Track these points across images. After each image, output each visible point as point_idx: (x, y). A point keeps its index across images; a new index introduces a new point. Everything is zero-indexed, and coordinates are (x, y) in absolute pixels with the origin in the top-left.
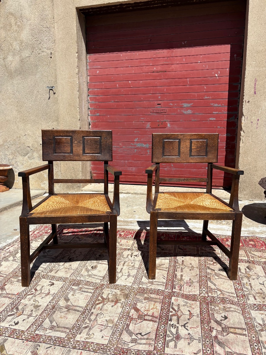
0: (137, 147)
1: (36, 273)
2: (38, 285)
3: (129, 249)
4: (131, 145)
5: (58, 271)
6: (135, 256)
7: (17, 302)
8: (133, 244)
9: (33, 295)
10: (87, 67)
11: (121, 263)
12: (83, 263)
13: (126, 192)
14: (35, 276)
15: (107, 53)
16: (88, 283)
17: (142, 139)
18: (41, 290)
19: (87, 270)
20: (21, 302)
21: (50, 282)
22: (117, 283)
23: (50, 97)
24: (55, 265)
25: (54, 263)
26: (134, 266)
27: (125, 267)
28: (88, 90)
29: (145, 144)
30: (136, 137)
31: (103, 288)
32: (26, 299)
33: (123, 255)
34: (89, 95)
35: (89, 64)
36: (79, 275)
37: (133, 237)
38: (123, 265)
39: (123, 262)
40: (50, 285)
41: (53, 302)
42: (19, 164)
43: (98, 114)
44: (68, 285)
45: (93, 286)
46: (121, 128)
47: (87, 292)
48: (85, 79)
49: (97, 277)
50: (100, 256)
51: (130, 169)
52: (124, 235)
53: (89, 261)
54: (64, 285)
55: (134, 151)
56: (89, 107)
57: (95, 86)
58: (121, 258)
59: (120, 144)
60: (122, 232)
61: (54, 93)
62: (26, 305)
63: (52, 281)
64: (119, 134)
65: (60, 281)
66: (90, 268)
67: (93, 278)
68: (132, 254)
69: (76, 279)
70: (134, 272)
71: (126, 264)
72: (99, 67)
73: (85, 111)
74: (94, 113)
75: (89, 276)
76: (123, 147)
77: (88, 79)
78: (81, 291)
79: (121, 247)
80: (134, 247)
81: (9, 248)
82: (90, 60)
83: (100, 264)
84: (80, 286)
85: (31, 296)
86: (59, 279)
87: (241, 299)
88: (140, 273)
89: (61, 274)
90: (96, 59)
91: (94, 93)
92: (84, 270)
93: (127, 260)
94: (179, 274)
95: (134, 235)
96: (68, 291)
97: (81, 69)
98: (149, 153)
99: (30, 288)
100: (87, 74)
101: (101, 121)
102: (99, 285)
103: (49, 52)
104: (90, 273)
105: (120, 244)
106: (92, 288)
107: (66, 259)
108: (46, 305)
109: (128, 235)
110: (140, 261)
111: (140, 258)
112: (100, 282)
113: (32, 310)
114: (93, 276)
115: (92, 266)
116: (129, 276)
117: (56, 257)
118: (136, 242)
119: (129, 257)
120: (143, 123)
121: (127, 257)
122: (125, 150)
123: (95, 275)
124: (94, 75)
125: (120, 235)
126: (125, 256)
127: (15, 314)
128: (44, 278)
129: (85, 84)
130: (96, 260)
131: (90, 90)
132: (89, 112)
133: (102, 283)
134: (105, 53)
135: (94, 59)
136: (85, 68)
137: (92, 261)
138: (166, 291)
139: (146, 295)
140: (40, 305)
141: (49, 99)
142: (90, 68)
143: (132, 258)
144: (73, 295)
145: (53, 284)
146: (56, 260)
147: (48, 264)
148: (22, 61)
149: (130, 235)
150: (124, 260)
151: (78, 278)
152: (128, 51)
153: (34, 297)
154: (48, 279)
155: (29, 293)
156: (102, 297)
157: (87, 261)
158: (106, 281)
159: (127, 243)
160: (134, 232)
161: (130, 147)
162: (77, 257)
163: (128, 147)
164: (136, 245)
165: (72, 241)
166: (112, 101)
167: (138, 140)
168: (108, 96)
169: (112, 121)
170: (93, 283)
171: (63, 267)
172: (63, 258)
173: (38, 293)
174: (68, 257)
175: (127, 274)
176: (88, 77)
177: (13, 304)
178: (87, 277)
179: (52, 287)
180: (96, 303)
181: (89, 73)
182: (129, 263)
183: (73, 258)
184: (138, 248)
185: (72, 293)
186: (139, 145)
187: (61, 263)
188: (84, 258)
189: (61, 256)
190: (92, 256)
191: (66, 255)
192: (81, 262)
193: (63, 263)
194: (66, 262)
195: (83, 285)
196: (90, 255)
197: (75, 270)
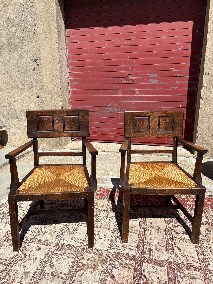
0: (110, 111)
1: (25, 237)
2: (28, 249)
3: (105, 210)
4: (105, 110)
5: (44, 234)
6: (110, 217)
7: (9, 268)
8: (108, 204)
9: (23, 261)
10: (66, 41)
11: (98, 225)
12: (66, 225)
13: (101, 150)
14: (24, 240)
15: (84, 28)
16: (70, 247)
17: (114, 105)
18: (30, 255)
19: (69, 233)
20: (13, 268)
21: (37, 246)
22: (95, 247)
23: (34, 69)
24: (42, 227)
25: (41, 225)
26: (109, 228)
27: (102, 230)
28: (68, 62)
29: (117, 109)
30: (109, 103)
31: (83, 252)
32: (17, 265)
33: (100, 217)
34: (68, 66)
35: (68, 38)
36: (62, 238)
37: (108, 197)
38: (100, 228)
39: (100, 225)
40: (37, 250)
41: (40, 268)
42: (10, 125)
43: (76, 83)
44: (53, 250)
45: (74, 251)
46: (97, 95)
47: (69, 257)
48: (65, 52)
49: (77, 240)
50: (80, 217)
51: (104, 129)
52: (101, 194)
53: (71, 224)
54: (49, 250)
55: (108, 115)
56: (69, 77)
57: (73, 58)
58: (98, 220)
59: (96, 109)
60: (98, 192)
61: (38, 65)
62: (17, 272)
63: (39, 245)
64: (95, 100)
65: (46, 245)
66: (71, 231)
67: (75, 241)
68: (107, 215)
69: (60, 243)
70: (109, 235)
71: (103, 226)
72: (77, 41)
73: (66, 80)
74: (73, 82)
75: (71, 239)
76: (99, 111)
77: (68, 52)
78: (64, 257)
79: (98, 208)
80: (109, 207)
81: (3, 209)
82: (68, 35)
83: (80, 226)
84: (63, 251)
85: (21, 262)
86: (46, 243)
87: (203, 263)
88: (115, 236)
89: (47, 237)
90: (74, 34)
91: (73, 64)
92: (66, 233)
93: (103, 222)
94: (148, 236)
95: (109, 195)
96: (52, 257)
97: (61, 44)
98: (121, 116)
99: (20, 252)
100: (66, 47)
101: (79, 89)
102: (79, 249)
103: (32, 28)
104: (72, 236)
105: (97, 204)
106: (73, 252)
107: (52, 220)
108: (33, 271)
109: (103, 195)
110: (115, 224)
111: (114, 219)
112: (80, 246)
113: (22, 277)
114: (74, 239)
115: (73, 228)
116: (105, 239)
117: (43, 219)
118: (111, 202)
119: (105, 218)
120: (115, 91)
121: (103, 219)
122: (100, 114)
123: (76, 238)
124: (72, 48)
125: (97, 195)
126: (101, 218)
127: (7, 281)
128: (32, 242)
129: (65, 56)
130: (77, 222)
131: (69, 62)
132: (69, 81)
133: (82, 247)
134: (82, 28)
135: (72, 34)
136: (65, 42)
137: (74, 223)
138: (138, 256)
139: (120, 261)
140: (29, 272)
141: (34, 70)
142: (68, 42)
143: (107, 221)
144: (57, 261)
145: (40, 249)
146: (43, 222)
147: (36, 226)
148: (9, 36)
149: (106, 195)
150: (101, 223)
151: (62, 242)
152: (102, 27)
153: (24, 263)
154: (36, 243)
155: (20, 259)
156: (82, 263)
157: (69, 224)
158: (85, 245)
159: (103, 203)
160: (109, 192)
161: (104, 111)
162: (60, 219)
163: (102, 111)
164: (110, 206)
165: (56, 202)
166: (89, 72)
167: (111, 105)
168: (85, 67)
169: (89, 89)
170: (75, 247)
171: (48, 229)
172: (48, 220)
173: (27, 258)
174: (53, 218)
175: (103, 237)
176: (67, 50)
177: (6, 271)
178: (69, 241)
179: (39, 251)
180: (77, 269)
181: (68, 46)
182: (105, 225)
183: (57, 220)
184: (113, 209)
185: (56, 259)
186: (112, 110)
187: (47, 225)
188: (67, 220)
189: (47, 217)
190: (74, 218)
191: (51, 216)
192: (64, 225)
193: (49, 225)
194: (51, 224)
195: (66, 250)
196: (72, 216)
197: (59, 233)
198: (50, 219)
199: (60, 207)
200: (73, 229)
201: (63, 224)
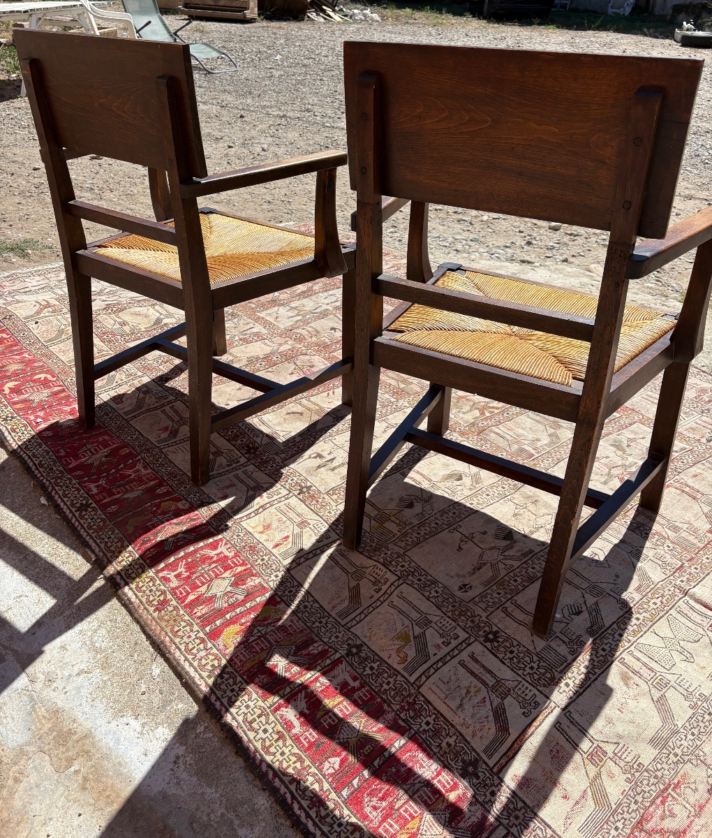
6: (320, 459)
9: (629, 470)
12: (475, 503)
18: (609, 474)
50: (411, 506)
53: (457, 499)
66: (467, 481)
68: (318, 468)
83: (430, 480)
84: (515, 447)
92: (486, 482)
96: (548, 449)
102: (471, 439)
104: (474, 469)
110: (328, 440)
113: (628, 446)
115: (458, 483)
119: (337, 463)
121: (342, 466)
130: (431, 496)
140: (611, 445)
144: (538, 439)
153: (626, 464)
157: (463, 502)
162: (485, 533)
171: (539, 522)
173: (618, 472)
183: (496, 536)
185: (540, 442)
187: (541, 539)
188: (463, 516)
189: (533, 568)
190: (435, 512)
191: (516, 564)
192: (481, 507)
193: (534, 536)
194: (525, 536)
195: (508, 449)
196: (437, 521)
197: (509, 497)
198: (525, 555)
199: (459, 594)
200: (460, 482)
201: (482, 511)
